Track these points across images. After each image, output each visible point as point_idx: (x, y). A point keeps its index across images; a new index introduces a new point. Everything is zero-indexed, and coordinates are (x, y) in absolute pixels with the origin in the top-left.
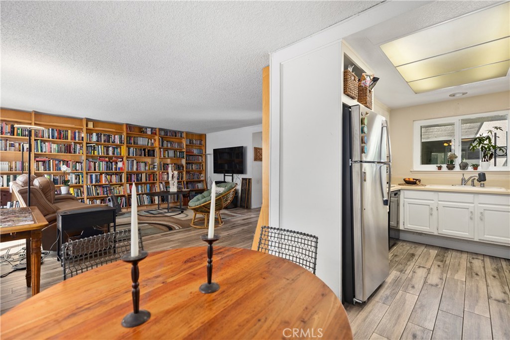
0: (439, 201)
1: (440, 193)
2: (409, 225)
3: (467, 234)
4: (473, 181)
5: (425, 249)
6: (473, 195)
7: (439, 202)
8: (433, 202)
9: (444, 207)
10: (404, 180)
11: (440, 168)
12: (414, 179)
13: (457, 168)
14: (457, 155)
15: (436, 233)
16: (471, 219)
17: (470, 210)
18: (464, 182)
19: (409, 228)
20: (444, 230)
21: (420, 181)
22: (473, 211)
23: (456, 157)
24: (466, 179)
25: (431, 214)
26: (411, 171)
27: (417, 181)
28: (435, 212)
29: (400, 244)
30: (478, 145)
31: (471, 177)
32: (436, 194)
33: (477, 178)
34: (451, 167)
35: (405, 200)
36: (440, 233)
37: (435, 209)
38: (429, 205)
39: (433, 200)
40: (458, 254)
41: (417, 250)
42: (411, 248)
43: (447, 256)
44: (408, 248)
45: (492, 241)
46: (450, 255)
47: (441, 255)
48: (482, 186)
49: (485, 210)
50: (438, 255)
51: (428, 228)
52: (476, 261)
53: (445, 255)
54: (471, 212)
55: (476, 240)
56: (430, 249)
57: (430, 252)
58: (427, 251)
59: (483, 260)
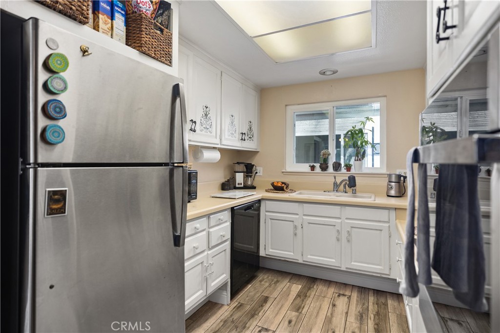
0: (304, 215)
1: (305, 205)
2: (271, 250)
3: (334, 260)
4: (344, 186)
5: (288, 283)
6: (339, 207)
7: (304, 217)
8: (297, 217)
9: (309, 223)
10: (273, 184)
11: (313, 168)
12: (282, 183)
13: (331, 169)
15: (300, 261)
16: (338, 240)
17: (337, 228)
18: (336, 187)
19: (270, 254)
20: (309, 256)
21: (287, 187)
22: (339, 229)
23: (329, 155)
24: (338, 183)
25: (295, 234)
26: (283, 172)
28: (299, 231)
29: (261, 276)
31: (343, 181)
32: (301, 205)
33: (348, 183)
34: (324, 168)
35: (267, 214)
36: (304, 260)
37: (300, 226)
38: (293, 221)
39: (297, 214)
40: (324, 289)
41: (276, 289)
42: (270, 285)
43: (309, 296)
44: (267, 284)
45: (359, 270)
46: (313, 293)
47: (302, 296)
48: (354, 192)
49: (352, 227)
50: (298, 295)
51: (292, 254)
52: (342, 303)
53: (308, 294)
54: (338, 231)
55: (343, 268)
56: (295, 282)
57: (290, 291)
58: (289, 287)
59: (350, 296)
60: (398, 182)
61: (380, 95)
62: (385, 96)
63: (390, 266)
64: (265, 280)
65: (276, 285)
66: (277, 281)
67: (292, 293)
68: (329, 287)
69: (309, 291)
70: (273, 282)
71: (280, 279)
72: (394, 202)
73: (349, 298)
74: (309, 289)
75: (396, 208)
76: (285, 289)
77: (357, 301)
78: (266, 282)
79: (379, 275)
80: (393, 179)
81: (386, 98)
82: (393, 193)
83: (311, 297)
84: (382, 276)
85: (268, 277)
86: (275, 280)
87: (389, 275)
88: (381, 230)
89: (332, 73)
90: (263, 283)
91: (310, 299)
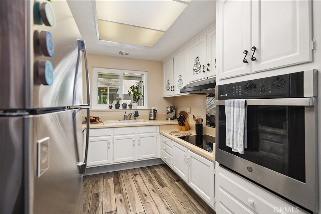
0: (115, 135)
1: (115, 129)
3: (131, 157)
4: (130, 117)
5: (104, 180)
7: (115, 137)
8: (110, 137)
9: (118, 140)
10: (85, 118)
11: (111, 107)
12: (93, 117)
13: (121, 107)
14: (121, 98)
15: (112, 163)
16: (134, 145)
17: (134, 139)
18: (126, 118)
20: (117, 159)
21: (99, 119)
23: (121, 99)
24: (127, 115)
25: (109, 148)
27: (97, 119)
28: (111, 145)
30: (131, 92)
31: (130, 114)
33: (133, 115)
34: (117, 106)
36: (114, 162)
38: (107, 140)
39: (110, 135)
40: (126, 175)
41: (99, 187)
42: (94, 186)
43: (121, 182)
44: (91, 186)
45: (144, 159)
46: (122, 180)
47: (117, 183)
48: (135, 119)
49: (141, 137)
50: (115, 184)
51: (107, 160)
52: (138, 178)
53: (119, 181)
54: (134, 141)
55: (136, 160)
56: (108, 178)
57: (109, 184)
58: (106, 182)
59: (140, 174)
60: (154, 113)
61: (146, 70)
62: (147, 71)
63: (157, 153)
64: (88, 184)
65: (97, 184)
66: (97, 182)
67: (110, 184)
68: (127, 173)
69: (119, 179)
70: (94, 183)
71: (97, 179)
72: (152, 122)
73: (140, 175)
74: (118, 178)
75: (159, 125)
76: (105, 184)
77: (144, 175)
78: (89, 185)
79: (152, 159)
80: (152, 112)
81: (147, 72)
82: (152, 118)
83: (122, 182)
84: (154, 158)
85: (88, 181)
86: (95, 181)
87: (156, 157)
88: (153, 136)
89: (126, 54)
90: (87, 186)
91: (123, 183)
